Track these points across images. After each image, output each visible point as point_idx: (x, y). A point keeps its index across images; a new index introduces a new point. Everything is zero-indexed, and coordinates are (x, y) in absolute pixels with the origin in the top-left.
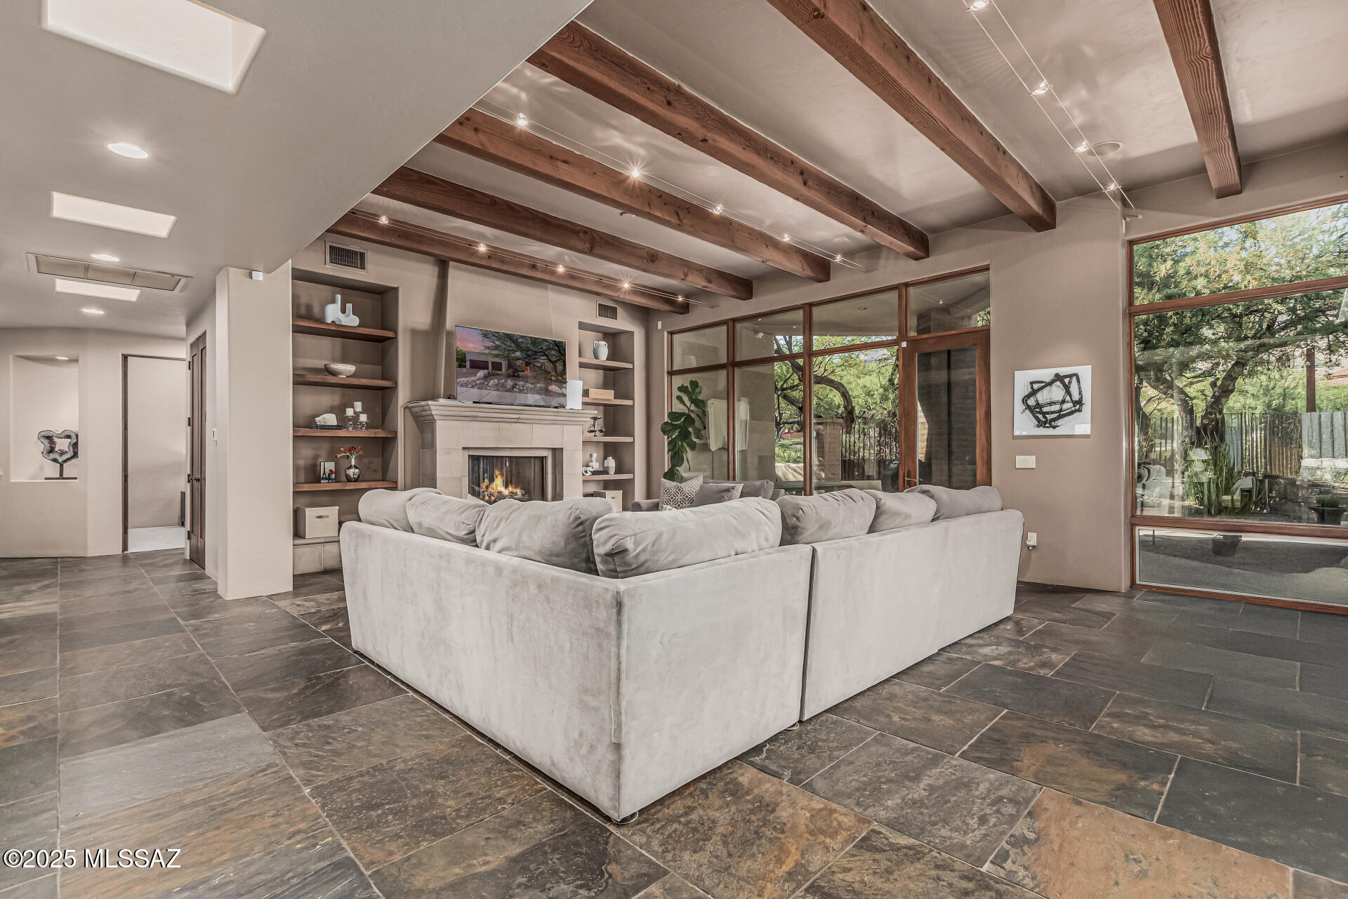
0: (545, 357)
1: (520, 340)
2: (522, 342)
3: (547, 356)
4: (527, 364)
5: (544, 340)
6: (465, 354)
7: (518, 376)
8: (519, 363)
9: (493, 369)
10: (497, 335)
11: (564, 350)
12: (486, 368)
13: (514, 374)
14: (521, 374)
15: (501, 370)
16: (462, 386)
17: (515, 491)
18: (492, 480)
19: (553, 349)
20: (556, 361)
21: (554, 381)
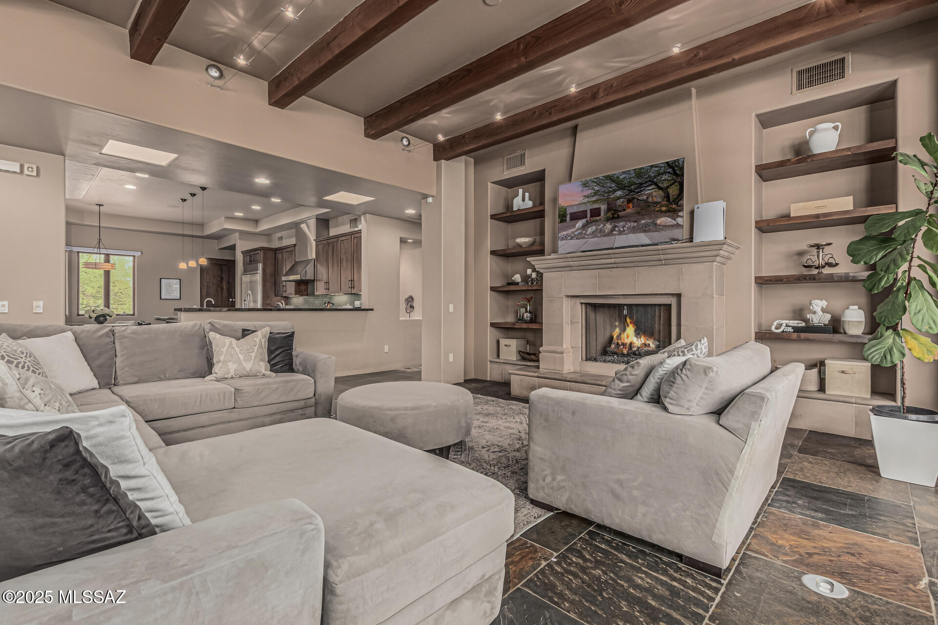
0: (653, 186)
1: (622, 177)
2: (624, 178)
3: (656, 184)
4: (629, 201)
5: (652, 166)
6: (566, 209)
7: (619, 217)
8: (619, 202)
9: (591, 216)
10: (598, 182)
11: (682, 169)
12: (586, 217)
13: (614, 215)
14: (621, 214)
15: (599, 215)
16: (562, 239)
17: (648, 342)
18: (624, 330)
19: (665, 173)
20: (668, 187)
21: (665, 212)
